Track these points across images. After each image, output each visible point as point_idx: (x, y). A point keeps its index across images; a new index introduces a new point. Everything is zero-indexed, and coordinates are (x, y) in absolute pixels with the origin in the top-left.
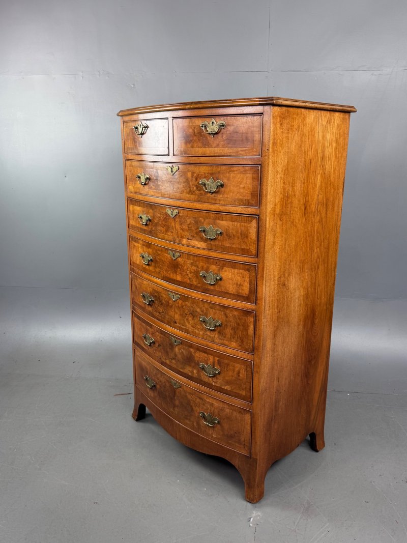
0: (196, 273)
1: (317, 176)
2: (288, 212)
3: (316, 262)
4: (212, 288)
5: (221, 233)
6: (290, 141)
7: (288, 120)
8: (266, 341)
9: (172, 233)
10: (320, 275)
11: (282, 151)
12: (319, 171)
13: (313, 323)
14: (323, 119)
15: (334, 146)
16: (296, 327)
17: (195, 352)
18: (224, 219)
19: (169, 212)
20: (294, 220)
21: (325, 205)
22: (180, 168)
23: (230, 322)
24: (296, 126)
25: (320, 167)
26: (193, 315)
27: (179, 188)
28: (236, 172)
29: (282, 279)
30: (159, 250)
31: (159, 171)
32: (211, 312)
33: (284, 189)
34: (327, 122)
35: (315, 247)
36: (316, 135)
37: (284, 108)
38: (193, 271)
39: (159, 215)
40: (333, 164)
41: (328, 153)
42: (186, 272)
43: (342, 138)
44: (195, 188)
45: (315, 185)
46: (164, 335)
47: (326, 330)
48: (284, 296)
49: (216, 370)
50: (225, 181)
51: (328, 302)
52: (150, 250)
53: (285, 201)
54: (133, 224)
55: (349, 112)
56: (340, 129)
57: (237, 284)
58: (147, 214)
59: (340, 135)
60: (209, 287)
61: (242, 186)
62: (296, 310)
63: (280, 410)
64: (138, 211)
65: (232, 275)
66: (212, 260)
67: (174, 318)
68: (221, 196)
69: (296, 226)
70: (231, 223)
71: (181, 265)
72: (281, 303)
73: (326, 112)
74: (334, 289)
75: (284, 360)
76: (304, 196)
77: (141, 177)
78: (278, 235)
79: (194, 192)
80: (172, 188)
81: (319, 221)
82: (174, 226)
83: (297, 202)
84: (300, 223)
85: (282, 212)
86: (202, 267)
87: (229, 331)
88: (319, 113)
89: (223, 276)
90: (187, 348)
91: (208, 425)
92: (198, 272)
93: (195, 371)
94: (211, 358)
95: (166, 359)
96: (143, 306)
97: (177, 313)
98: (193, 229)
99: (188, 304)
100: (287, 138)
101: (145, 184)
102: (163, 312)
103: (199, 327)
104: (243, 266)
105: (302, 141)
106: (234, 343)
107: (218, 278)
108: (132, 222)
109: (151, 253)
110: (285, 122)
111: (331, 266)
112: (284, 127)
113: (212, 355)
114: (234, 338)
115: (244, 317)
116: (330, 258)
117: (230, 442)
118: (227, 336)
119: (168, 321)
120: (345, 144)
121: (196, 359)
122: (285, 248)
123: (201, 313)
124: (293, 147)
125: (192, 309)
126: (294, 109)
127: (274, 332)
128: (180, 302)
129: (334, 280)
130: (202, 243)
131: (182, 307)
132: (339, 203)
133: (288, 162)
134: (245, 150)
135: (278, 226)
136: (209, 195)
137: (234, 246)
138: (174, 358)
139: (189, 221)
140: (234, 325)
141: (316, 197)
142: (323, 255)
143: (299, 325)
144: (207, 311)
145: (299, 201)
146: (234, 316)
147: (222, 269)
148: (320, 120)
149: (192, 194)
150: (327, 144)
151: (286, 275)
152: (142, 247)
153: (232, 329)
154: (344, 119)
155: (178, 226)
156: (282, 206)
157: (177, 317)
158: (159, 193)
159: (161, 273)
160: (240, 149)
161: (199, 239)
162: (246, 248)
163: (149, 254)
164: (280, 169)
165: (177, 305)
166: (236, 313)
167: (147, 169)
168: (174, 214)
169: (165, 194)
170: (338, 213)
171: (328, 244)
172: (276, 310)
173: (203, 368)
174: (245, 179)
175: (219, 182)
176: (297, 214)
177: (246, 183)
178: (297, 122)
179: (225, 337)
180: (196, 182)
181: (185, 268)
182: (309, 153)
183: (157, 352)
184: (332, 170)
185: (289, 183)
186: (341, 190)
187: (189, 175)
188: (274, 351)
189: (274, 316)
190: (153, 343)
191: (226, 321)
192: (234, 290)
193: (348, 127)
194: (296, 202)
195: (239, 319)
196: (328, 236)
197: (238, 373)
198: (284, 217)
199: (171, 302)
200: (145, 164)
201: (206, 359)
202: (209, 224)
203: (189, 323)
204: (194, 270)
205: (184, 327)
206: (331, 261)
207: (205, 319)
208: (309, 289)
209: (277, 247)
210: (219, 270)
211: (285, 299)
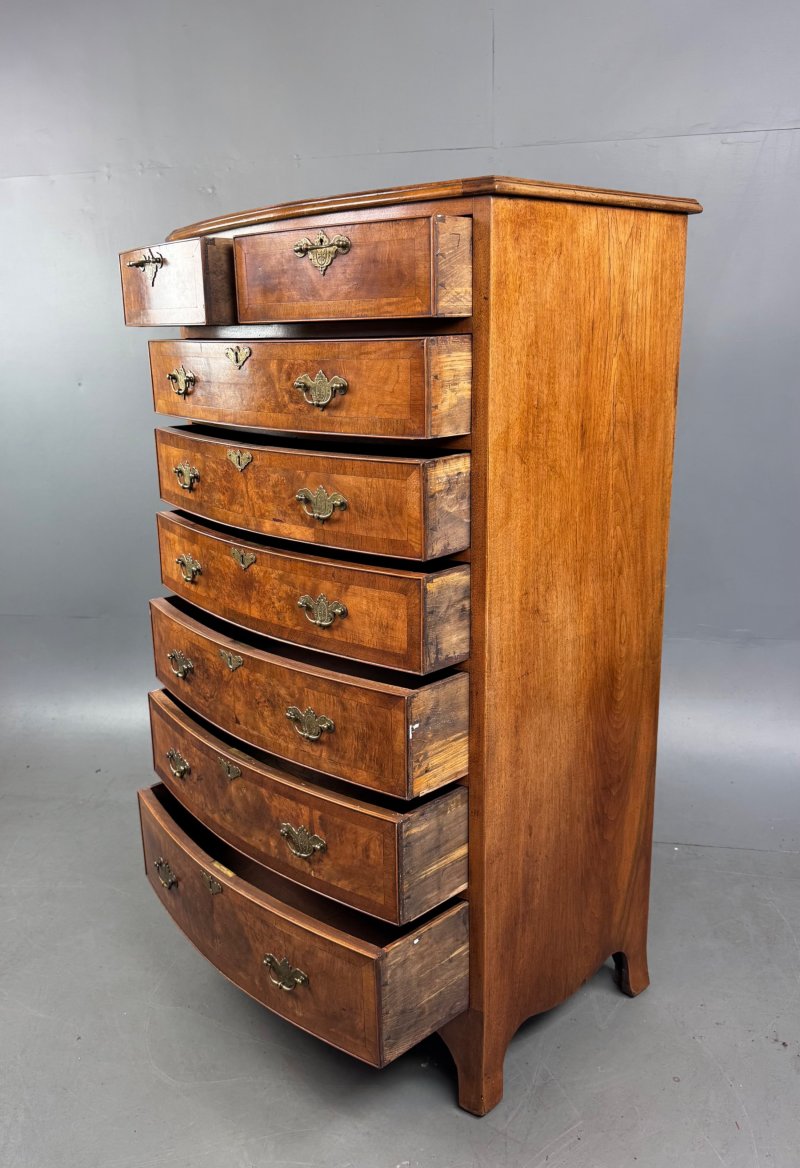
0: (291, 599)
1: (611, 359)
2: (542, 444)
3: (615, 559)
4: (326, 634)
5: (342, 504)
6: (538, 278)
7: (533, 230)
8: (497, 741)
9: (242, 506)
10: (624, 590)
11: (521, 301)
12: (616, 348)
13: (611, 700)
14: (621, 228)
15: (650, 291)
16: (569, 710)
17: (271, 797)
18: (348, 470)
19: (234, 459)
20: (555, 460)
21: (631, 427)
22: (253, 352)
23: (354, 721)
24: (553, 244)
25: (617, 338)
26: (273, 703)
27: (253, 400)
28: (373, 356)
29: (531, 598)
30: (213, 549)
31: (211, 361)
32: (311, 697)
33: (530, 389)
34: (631, 234)
35: (611, 525)
36: (605, 265)
37: (522, 203)
38: (284, 595)
39: (214, 466)
40: (648, 333)
41: (635, 307)
42: (270, 599)
43: (668, 272)
44: (286, 398)
45: (605, 381)
46: (207, 755)
47: (646, 716)
48: (537, 637)
49: (316, 840)
50: (351, 377)
51: (648, 652)
52: (196, 548)
53: (531, 418)
54: (168, 488)
55: (684, 213)
56: (664, 251)
57: (381, 626)
58: (192, 462)
59: (663, 265)
60: (320, 634)
61: (388, 388)
62: (568, 671)
63: (536, 901)
64: (174, 457)
65: (368, 602)
66: (323, 569)
67: (234, 711)
68: (344, 414)
69: (560, 475)
70: (363, 479)
71: (259, 582)
72: (531, 652)
73: (627, 212)
74: (662, 621)
75: (541, 784)
76: (578, 405)
77: (179, 377)
78: (517, 495)
79: (285, 406)
80: (240, 400)
81: (619, 465)
82: (244, 489)
83: (561, 418)
84: (571, 468)
85: (527, 442)
86: (303, 587)
87: (350, 743)
88: (610, 215)
89: (349, 606)
90: (253, 785)
91: (281, 988)
92: (295, 598)
93: (273, 843)
94: (305, 810)
95: (213, 812)
96: (175, 681)
97: (239, 700)
98: (284, 496)
99: (261, 677)
100: (533, 271)
101: (186, 393)
102: (212, 697)
103: (286, 733)
104: (393, 581)
105: (569, 278)
106: (365, 773)
107: (338, 611)
108: (167, 485)
109: (198, 555)
110: (526, 234)
111: (652, 568)
112: (523, 246)
113: (305, 803)
114: (363, 759)
115: (383, 710)
116: (648, 549)
117: (333, 1030)
118: (348, 755)
119: (222, 718)
120: (678, 287)
121: (274, 813)
122: (536, 525)
123: (289, 699)
124: (548, 291)
125: (269, 689)
126: (547, 204)
127: (517, 722)
128: (245, 672)
129: (661, 602)
130: (304, 529)
131: (249, 683)
132: (666, 422)
133: (536, 327)
134: (397, 303)
135: (516, 475)
136: (318, 411)
137: (374, 534)
138: (228, 811)
139: (274, 477)
140: (362, 728)
141: (609, 408)
142: (632, 543)
143: (577, 704)
144: (301, 694)
145: (568, 418)
146: (361, 706)
147: (347, 588)
148: (613, 230)
149: (280, 412)
150: (632, 286)
151: (542, 588)
152: (180, 542)
153: (358, 738)
154: (671, 228)
155: (252, 492)
156: (525, 430)
157: (240, 707)
158: (214, 413)
159: (221, 600)
160: (385, 301)
161: (299, 520)
162: (399, 539)
163: (194, 557)
164: (517, 344)
165: (238, 680)
166: (364, 700)
167: (188, 359)
168: (244, 464)
169: (227, 415)
170: (665, 445)
171: (644, 519)
172: (519, 670)
173: (289, 837)
174: (394, 370)
175: (335, 381)
176: (564, 447)
177: (397, 382)
178: (554, 234)
179: (343, 757)
180: (289, 383)
181: (268, 587)
182: (588, 308)
183: (196, 795)
184: (647, 347)
185: (541, 374)
186: (670, 394)
187: (273, 366)
188: (515, 763)
189: (513, 683)
190: (188, 771)
191: (344, 719)
192: (375, 640)
193: (682, 246)
194: (559, 419)
195: (373, 714)
196: (642, 498)
197: (366, 850)
198: (532, 454)
199: (225, 672)
200: (185, 347)
201: (294, 814)
202: (317, 483)
203: (265, 722)
204: (287, 593)
205: (255, 733)
206: (652, 556)
207: (298, 714)
208: (600, 621)
209: (516, 523)
210: (339, 593)
211: (541, 644)
